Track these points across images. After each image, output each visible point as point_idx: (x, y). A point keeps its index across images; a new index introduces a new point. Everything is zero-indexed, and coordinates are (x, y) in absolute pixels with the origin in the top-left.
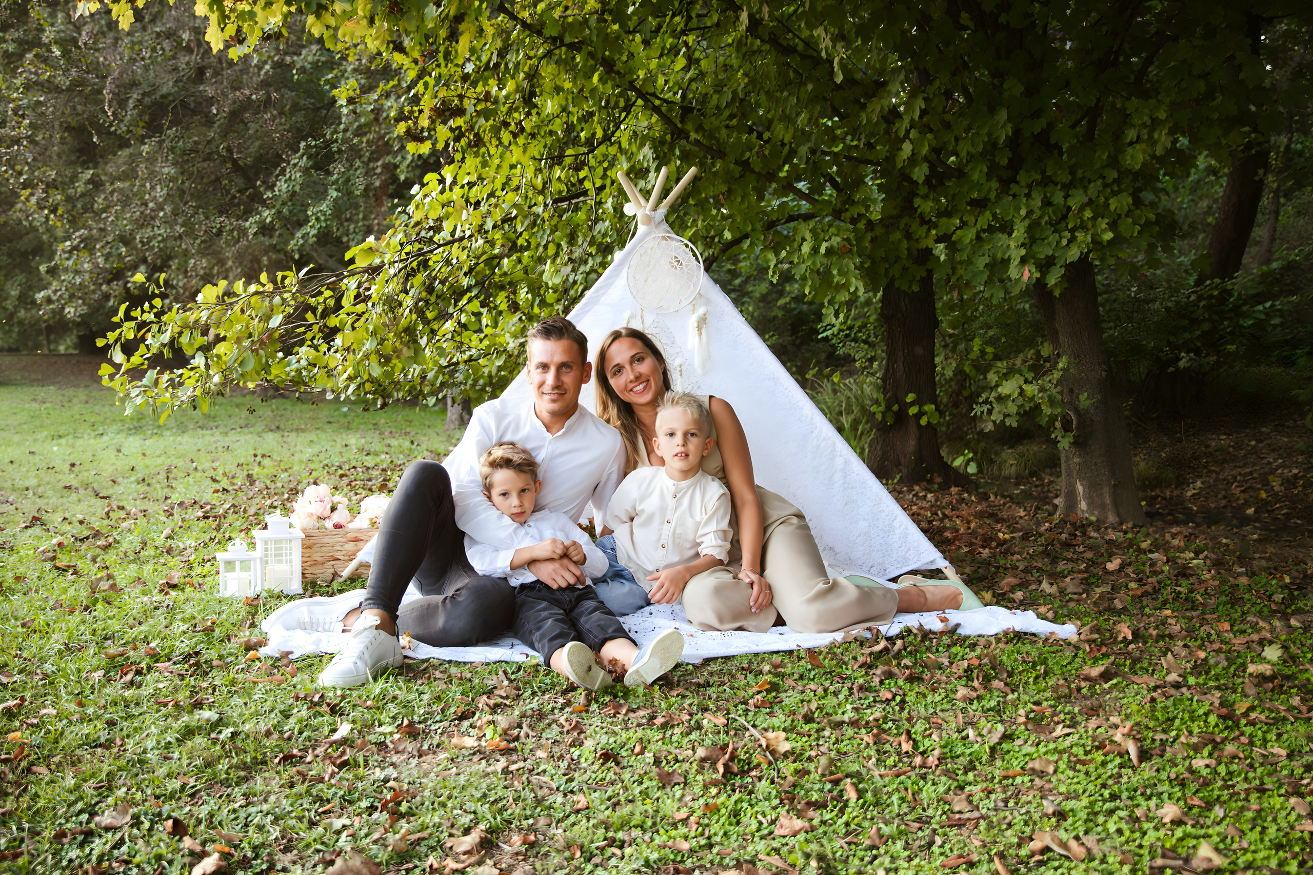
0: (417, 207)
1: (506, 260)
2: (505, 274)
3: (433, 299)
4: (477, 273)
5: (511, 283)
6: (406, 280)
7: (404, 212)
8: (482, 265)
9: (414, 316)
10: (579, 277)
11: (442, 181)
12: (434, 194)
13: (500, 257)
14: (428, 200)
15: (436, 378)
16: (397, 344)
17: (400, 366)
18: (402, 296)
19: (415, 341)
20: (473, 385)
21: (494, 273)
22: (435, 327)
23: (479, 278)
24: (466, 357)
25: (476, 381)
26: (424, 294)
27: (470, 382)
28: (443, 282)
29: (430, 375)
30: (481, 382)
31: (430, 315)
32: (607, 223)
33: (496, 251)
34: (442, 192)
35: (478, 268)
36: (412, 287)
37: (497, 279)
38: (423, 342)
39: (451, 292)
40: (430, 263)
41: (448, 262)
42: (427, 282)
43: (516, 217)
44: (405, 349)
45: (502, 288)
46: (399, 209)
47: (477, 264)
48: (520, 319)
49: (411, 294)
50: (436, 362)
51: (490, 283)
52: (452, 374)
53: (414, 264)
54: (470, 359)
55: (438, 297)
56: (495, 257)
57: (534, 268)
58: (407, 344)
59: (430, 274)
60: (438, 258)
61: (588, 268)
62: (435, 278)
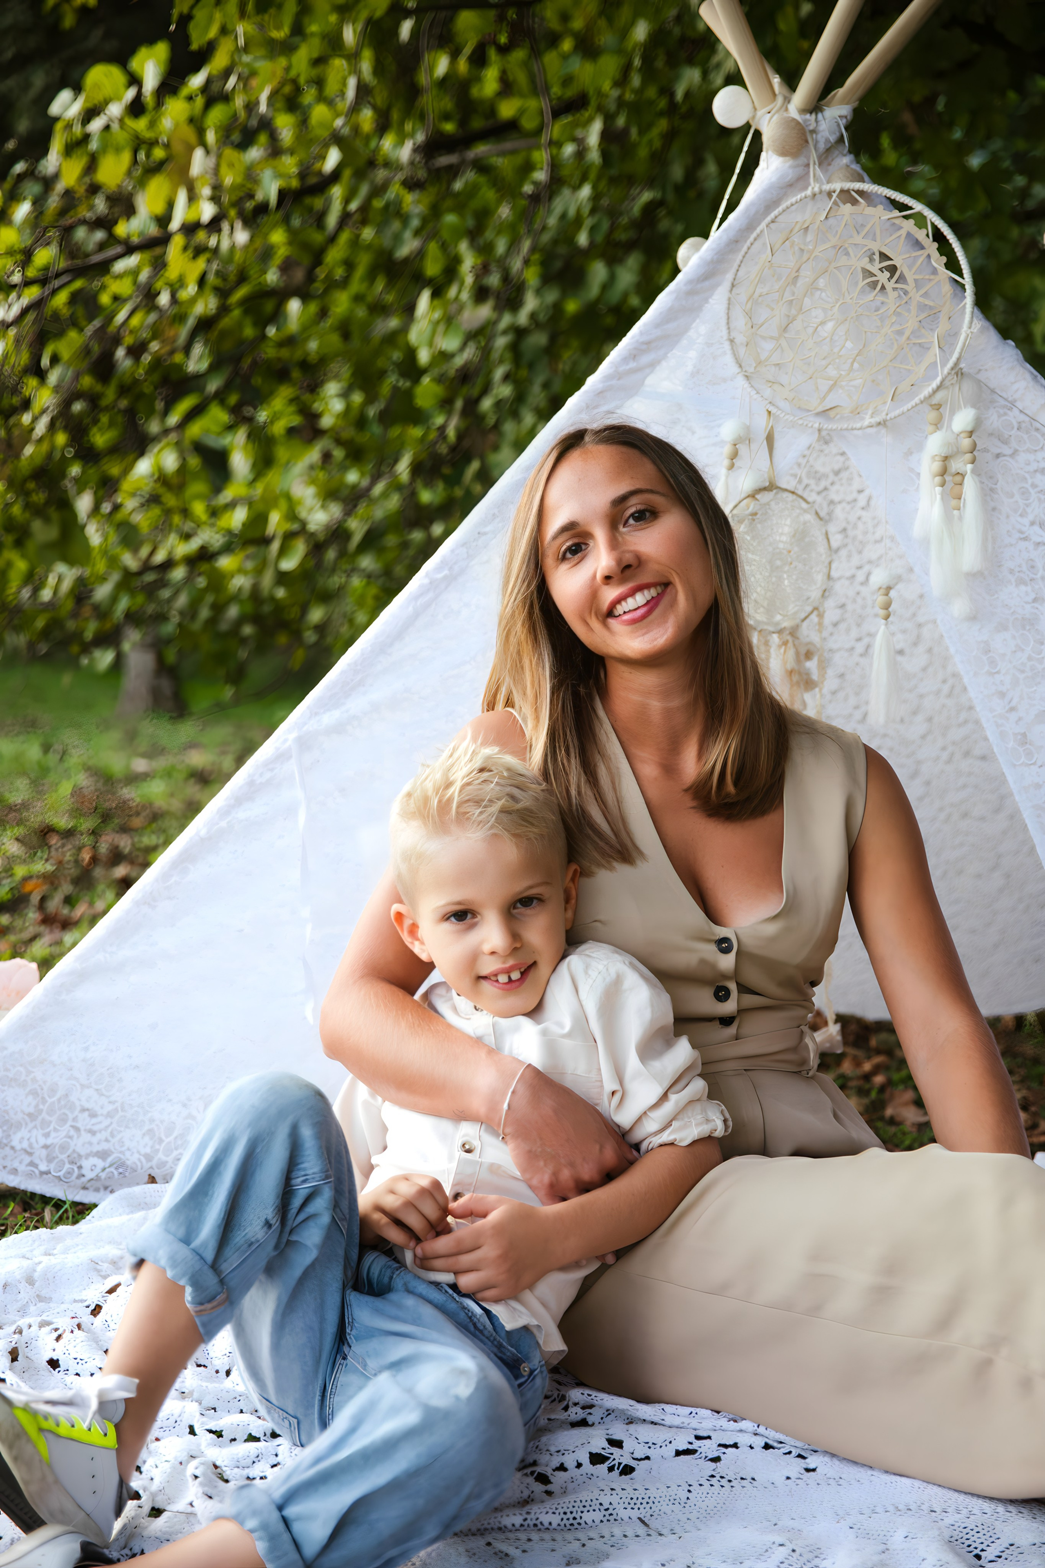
0: (70, 149)
1: (294, 306)
2: (290, 341)
3: (110, 394)
4: (224, 334)
5: (305, 365)
6: (41, 339)
7: (30, 174)
8: (236, 313)
9: (61, 438)
10: (501, 342)
11: (135, 80)
12: (115, 110)
13: (281, 295)
14: (96, 125)
15: (114, 599)
16: (16, 510)
17: (21, 566)
18: (32, 382)
19: (65, 505)
20: (212, 622)
21: (263, 337)
22: (115, 470)
23: (228, 346)
24: (194, 545)
25: (218, 609)
26: (87, 381)
27: (205, 613)
28: (136, 351)
29: (102, 592)
30: (233, 612)
31: (100, 439)
32: (586, 191)
33: (272, 277)
34: (136, 108)
35: (226, 322)
36: (55, 360)
37: (269, 352)
38: (84, 503)
39: (156, 377)
40: (105, 299)
41: (149, 295)
42: (96, 349)
43: (335, 176)
44: (37, 526)
45: (281, 374)
46: (19, 167)
47: (223, 309)
48: (327, 457)
49: (53, 377)
50: (113, 562)
51: (254, 364)
52: (151, 590)
53: (61, 299)
54: (204, 556)
55: (124, 390)
56: (264, 294)
57: (366, 326)
58: (39, 512)
59: (103, 329)
60: (123, 287)
61: (523, 318)
62: (117, 340)
